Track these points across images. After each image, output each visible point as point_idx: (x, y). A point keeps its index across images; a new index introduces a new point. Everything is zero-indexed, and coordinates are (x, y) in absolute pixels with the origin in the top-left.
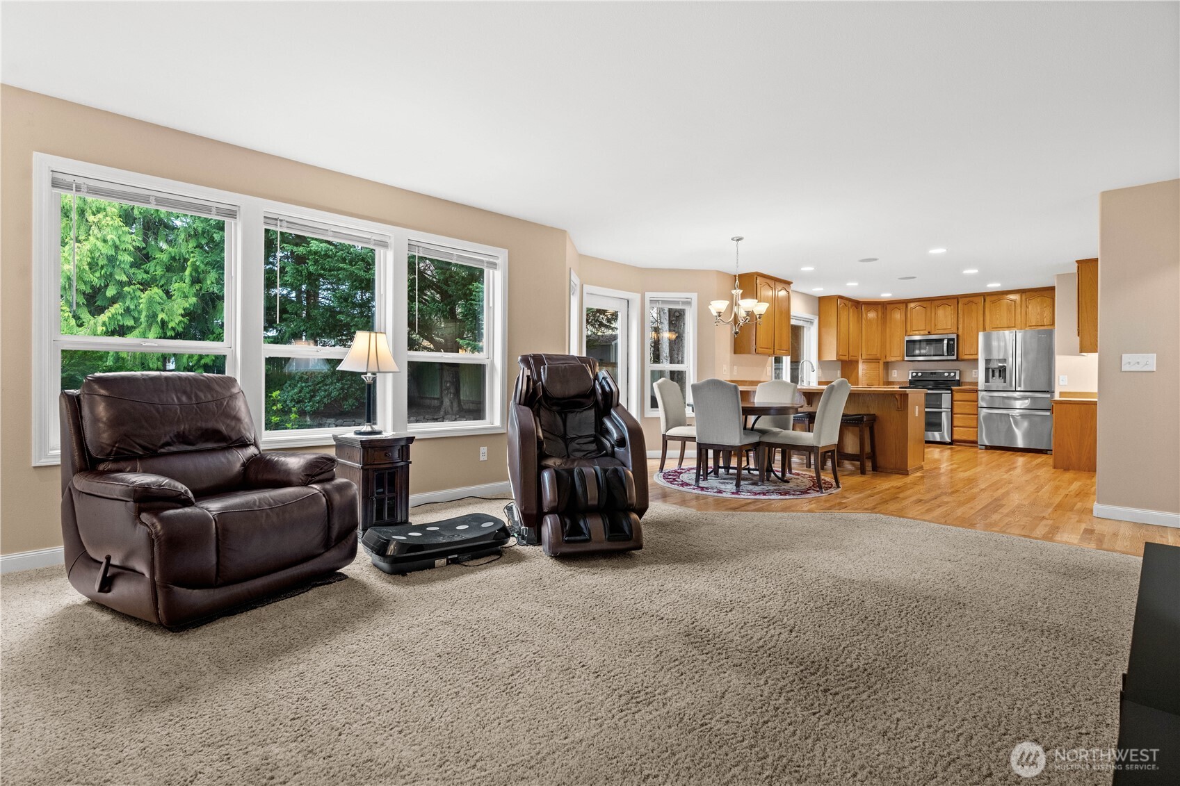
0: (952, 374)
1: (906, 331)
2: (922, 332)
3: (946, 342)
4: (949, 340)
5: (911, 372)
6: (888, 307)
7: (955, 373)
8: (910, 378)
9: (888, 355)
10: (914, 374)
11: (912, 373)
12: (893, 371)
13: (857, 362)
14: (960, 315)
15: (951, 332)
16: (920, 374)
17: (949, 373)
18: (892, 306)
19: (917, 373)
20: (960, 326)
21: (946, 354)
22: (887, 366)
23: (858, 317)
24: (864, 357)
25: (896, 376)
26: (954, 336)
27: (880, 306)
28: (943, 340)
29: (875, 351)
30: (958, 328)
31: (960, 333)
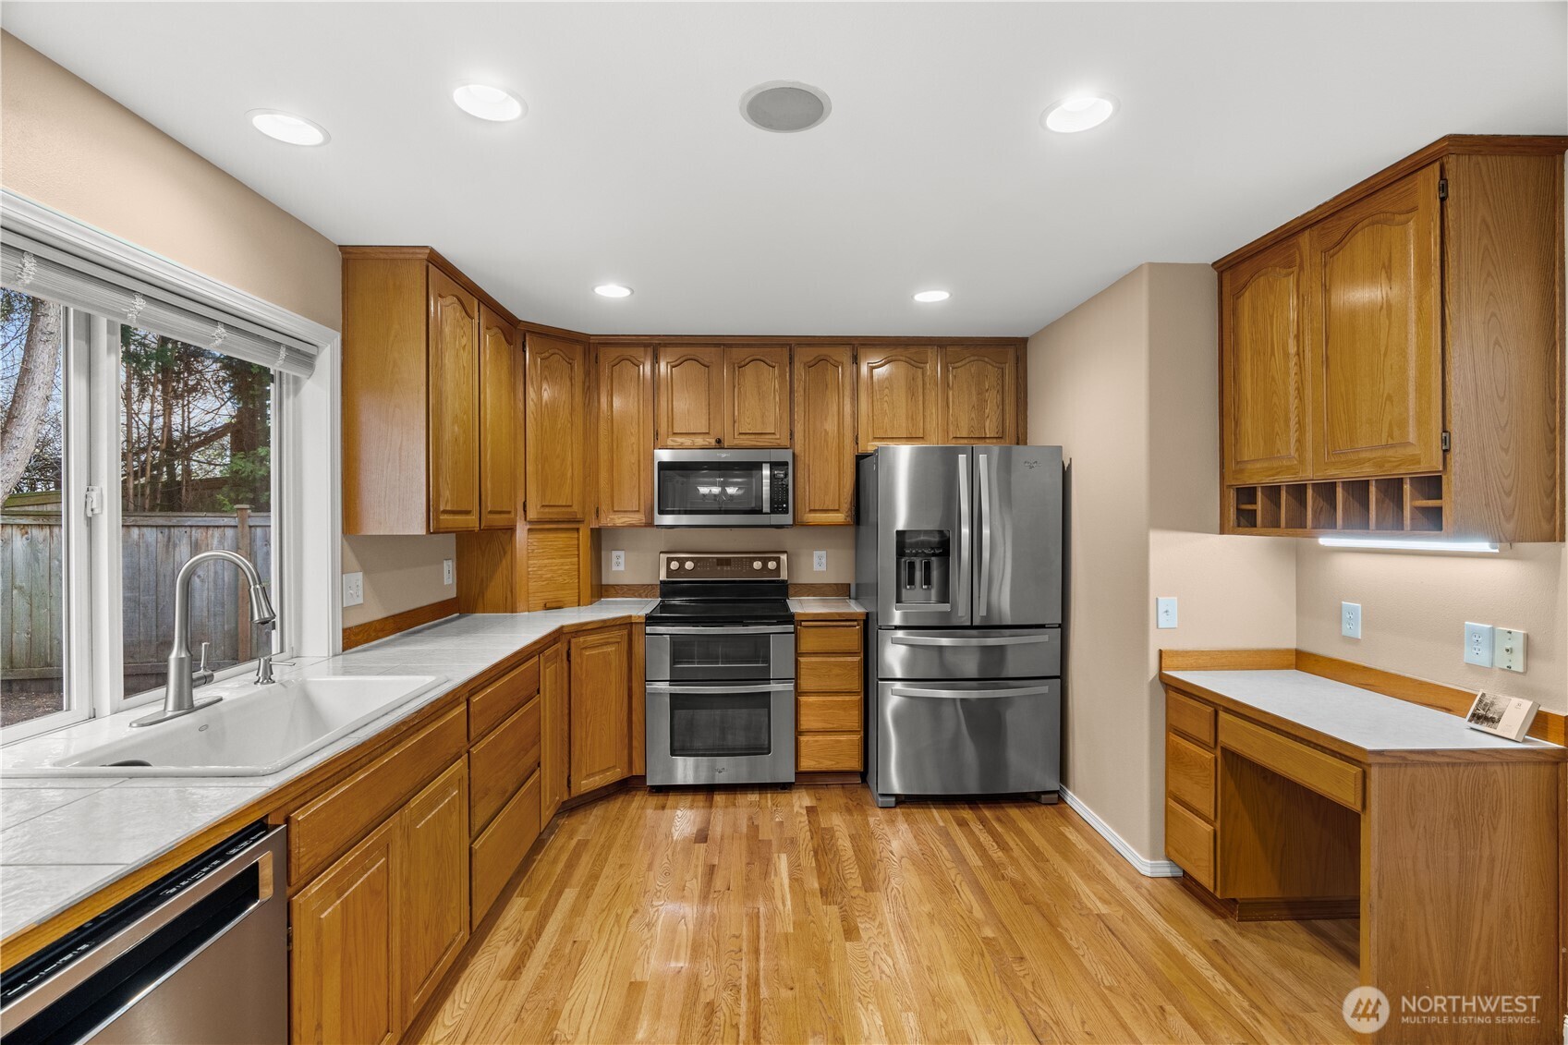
0: (772, 565)
1: (656, 434)
2: (699, 441)
3: (766, 472)
4: (774, 465)
5: (664, 557)
6: (602, 351)
7: (778, 560)
8: (663, 577)
9: (604, 507)
10: (674, 565)
11: (669, 561)
12: (615, 553)
13: (511, 530)
14: (799, 397)
15: (775, 443)
16: (689, 565)
17: (765, 561)
18: (614, 353)
19: (682, 561)
20: (799, 429)
21: (766, 508)
22: (599, 538)
23: (512, 373)
24: (532, 515)
25: (622, 568)
26: (785, 456)
27: (579, 349)
28: (757, 466)
29: (568, 495)
30: (792, 434)
31: (798, 448)
